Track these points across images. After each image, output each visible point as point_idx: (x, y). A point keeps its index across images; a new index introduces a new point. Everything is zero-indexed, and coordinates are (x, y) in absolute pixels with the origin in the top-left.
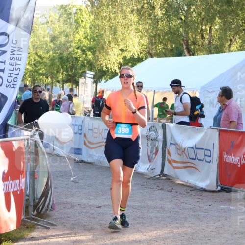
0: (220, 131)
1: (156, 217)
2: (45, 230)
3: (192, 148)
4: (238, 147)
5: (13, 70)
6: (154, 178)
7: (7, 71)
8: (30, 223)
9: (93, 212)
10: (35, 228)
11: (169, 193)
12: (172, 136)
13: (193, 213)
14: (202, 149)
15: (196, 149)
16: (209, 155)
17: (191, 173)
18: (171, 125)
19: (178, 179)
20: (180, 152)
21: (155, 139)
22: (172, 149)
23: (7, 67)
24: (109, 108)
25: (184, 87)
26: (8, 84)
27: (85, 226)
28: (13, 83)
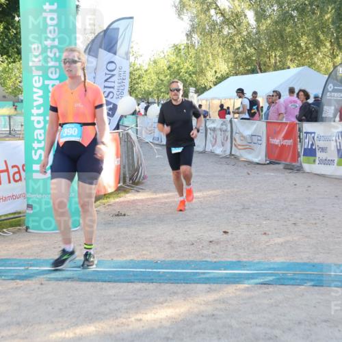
0: (267, 123)
1: (217, 182)
2: (137, 192)
4: (278, 133)
5: (120, 87)
6: (226, 157)
7: (116, 88)
8: (126, 188)
10: (130, 192)
11: (232, 167)
12: (237, 128)
14: (256, 136)
15: (252, 136)
16: (260, 139)
17: (250, 153)
18: (236, 120)
19: (242, 157)
20: (242, 138)
21: (226, 131)
22: (236, 137)
23: (116, 85)
26: (117, 96)
27: (165, 189)
28: (120, 95)
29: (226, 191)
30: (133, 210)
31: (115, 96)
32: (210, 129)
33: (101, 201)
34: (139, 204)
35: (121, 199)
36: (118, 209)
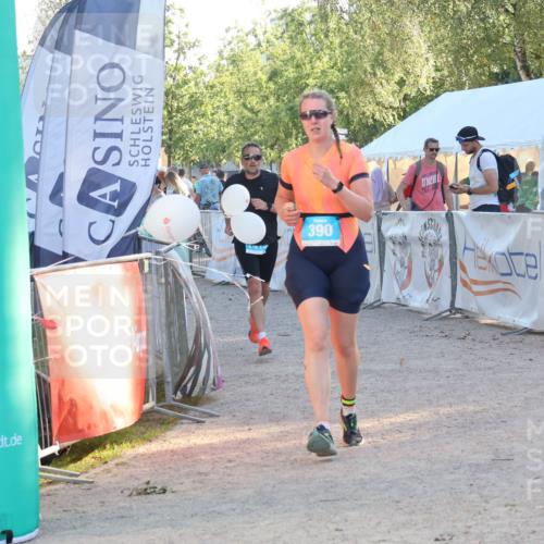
1: (417, 389)
2: (195, 426)
3: (504, 254)
5: (139, 133)
6: (439, 317)
7: (127, 136)
8: (167, 414)
9: (298, 387)
10: (176, 424)
11: (459, 343)
12: (466, 233)
13: (491, 376)
14: (521, 254)
15: (511, 254)
16: (534, 264)
18: (463, 213)
19: (483, 314)
20: (483, 263)
21: (436, 244)
22: (467, 258)
23: (127, 128)
24: (289, 187)
25: (483, 139)
26: (133, 159)
27: (273, 413)
28: (142, 156)
29: (443, 411)
30: (188, 475)
31: (127, 158)
32: (393, 240)
33: (96, 453)
34: (203, 458)
35: (154, 447)
36: (144, 474)
